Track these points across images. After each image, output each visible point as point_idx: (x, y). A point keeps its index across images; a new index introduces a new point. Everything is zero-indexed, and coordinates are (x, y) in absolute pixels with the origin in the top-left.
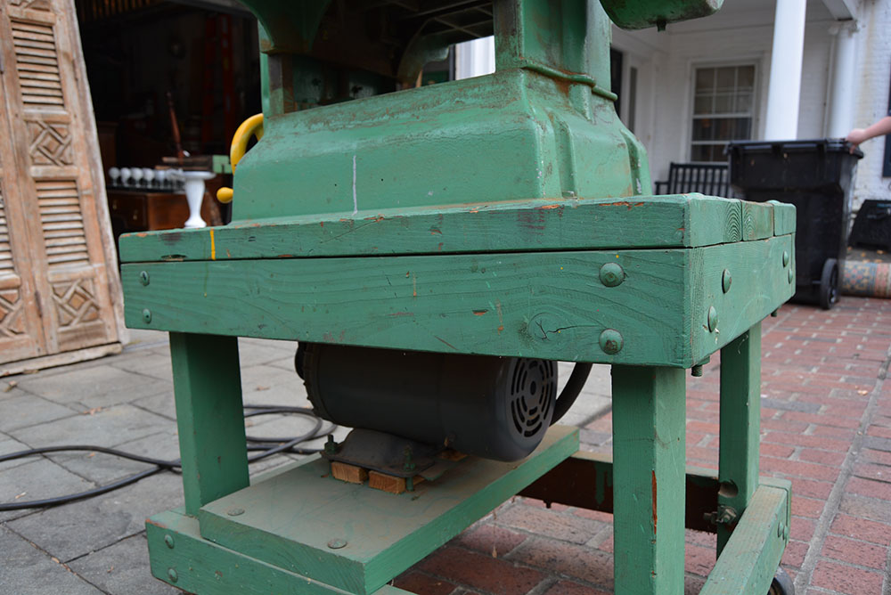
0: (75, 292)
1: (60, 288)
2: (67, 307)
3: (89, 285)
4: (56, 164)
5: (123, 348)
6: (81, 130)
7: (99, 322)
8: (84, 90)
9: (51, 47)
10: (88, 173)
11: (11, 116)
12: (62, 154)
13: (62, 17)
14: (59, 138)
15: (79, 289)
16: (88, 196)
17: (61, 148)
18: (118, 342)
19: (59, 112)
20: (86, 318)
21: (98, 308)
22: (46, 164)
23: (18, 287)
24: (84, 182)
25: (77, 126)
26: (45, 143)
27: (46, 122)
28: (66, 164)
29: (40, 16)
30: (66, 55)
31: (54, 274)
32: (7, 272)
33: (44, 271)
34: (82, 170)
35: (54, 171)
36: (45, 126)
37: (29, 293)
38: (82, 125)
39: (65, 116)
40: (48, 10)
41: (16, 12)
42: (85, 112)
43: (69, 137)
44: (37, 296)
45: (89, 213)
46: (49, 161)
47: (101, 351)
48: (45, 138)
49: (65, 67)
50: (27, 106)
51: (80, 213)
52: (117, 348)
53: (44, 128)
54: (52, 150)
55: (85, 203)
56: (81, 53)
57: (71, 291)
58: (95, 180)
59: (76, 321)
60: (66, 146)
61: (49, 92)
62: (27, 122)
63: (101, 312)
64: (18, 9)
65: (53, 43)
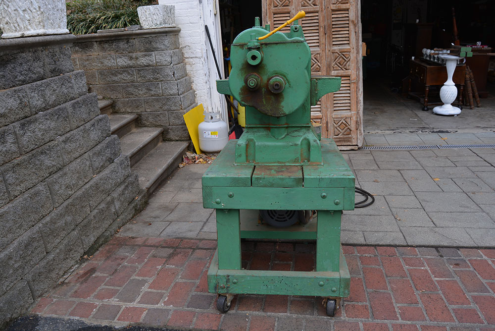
0: (342, 123)
1: (337, 120)
2: (338, 128)
3: (348, 120)
4: (343, 70)
5: (359, 149)
6: (355, 55)
7: (350, 136)
8: (359, 36)
9: (347, 19)
10: (355, 73)
11: (327, 51)
12: (345, 65)
13: (353, 4)
14: (345, 58)
15: (344, 121)
16: (354, 83)
17: (346, 62)
18: (357, 145)
19: (347, 47)
20: (345, 133)
21: (351, 130)
22: (338, 70)
23: (321, 119)
24: (353, 77)
25: (353, 53)
26: (339, 62)
27: (340, 52)
28: (346, 69)
29: (344, 6)
30: (353, 22)
31: (335, 115)
32: (318, 112)
33: (331, 113)
34: (353, 72)
35: (341, 72)
36: (340, 54)
37: (324, 121)
38: (355, 52)
39: (348, 49)
40: (347, 3)
41: (333, 7)
42: (358, 46)
43: (349, 57)
44: (327, 123)
45: (353, 90)
46: (340, 69)
47: (349, 148)
48: (339, 59)
49: (352, 27)
50: (334, 46)
51: (350, 90)
52: (356, 148)
53: (339, 55)
54: (342, 64)
55: (352, 86)
56: (360, 19)
57: (341, 122)
58: (358, 76)
59: (341, 134)
60: (348, 62)
61: (344, 39)
62: (333, 53)
63: (352, 132)
64: (335, 5)
65: (348, 17)
